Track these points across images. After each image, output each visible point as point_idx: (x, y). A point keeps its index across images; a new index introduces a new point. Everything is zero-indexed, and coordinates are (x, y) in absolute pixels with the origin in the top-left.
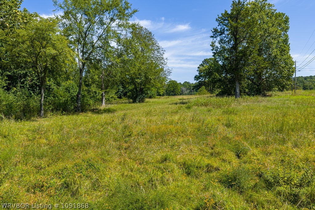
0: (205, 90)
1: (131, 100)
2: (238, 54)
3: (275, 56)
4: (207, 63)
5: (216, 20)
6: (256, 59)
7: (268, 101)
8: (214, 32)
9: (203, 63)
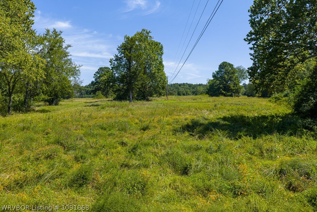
0: (101, 95)
1: (47, 103)
2: (131, 74)
3: (154, 73)
4: (102, 71)
5: (117, 49)
6: (142, 77)
7: (150, 104)
8: (116, 57)
9: (99, 71)
